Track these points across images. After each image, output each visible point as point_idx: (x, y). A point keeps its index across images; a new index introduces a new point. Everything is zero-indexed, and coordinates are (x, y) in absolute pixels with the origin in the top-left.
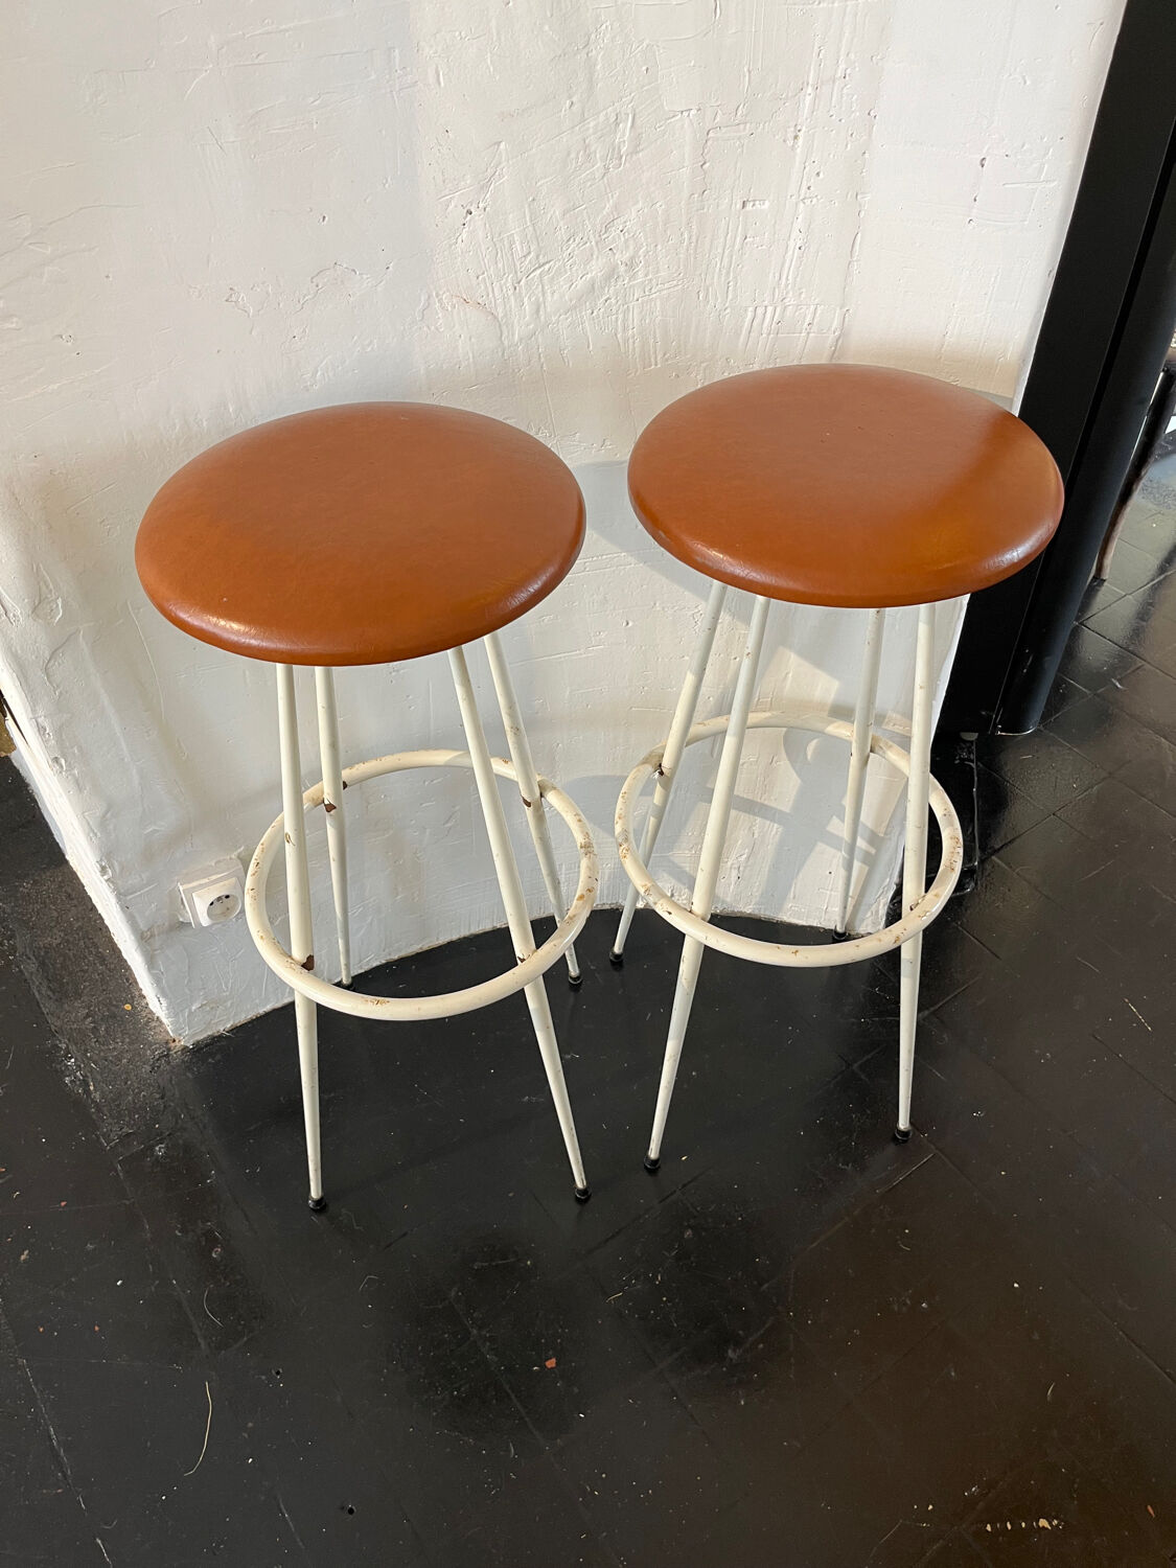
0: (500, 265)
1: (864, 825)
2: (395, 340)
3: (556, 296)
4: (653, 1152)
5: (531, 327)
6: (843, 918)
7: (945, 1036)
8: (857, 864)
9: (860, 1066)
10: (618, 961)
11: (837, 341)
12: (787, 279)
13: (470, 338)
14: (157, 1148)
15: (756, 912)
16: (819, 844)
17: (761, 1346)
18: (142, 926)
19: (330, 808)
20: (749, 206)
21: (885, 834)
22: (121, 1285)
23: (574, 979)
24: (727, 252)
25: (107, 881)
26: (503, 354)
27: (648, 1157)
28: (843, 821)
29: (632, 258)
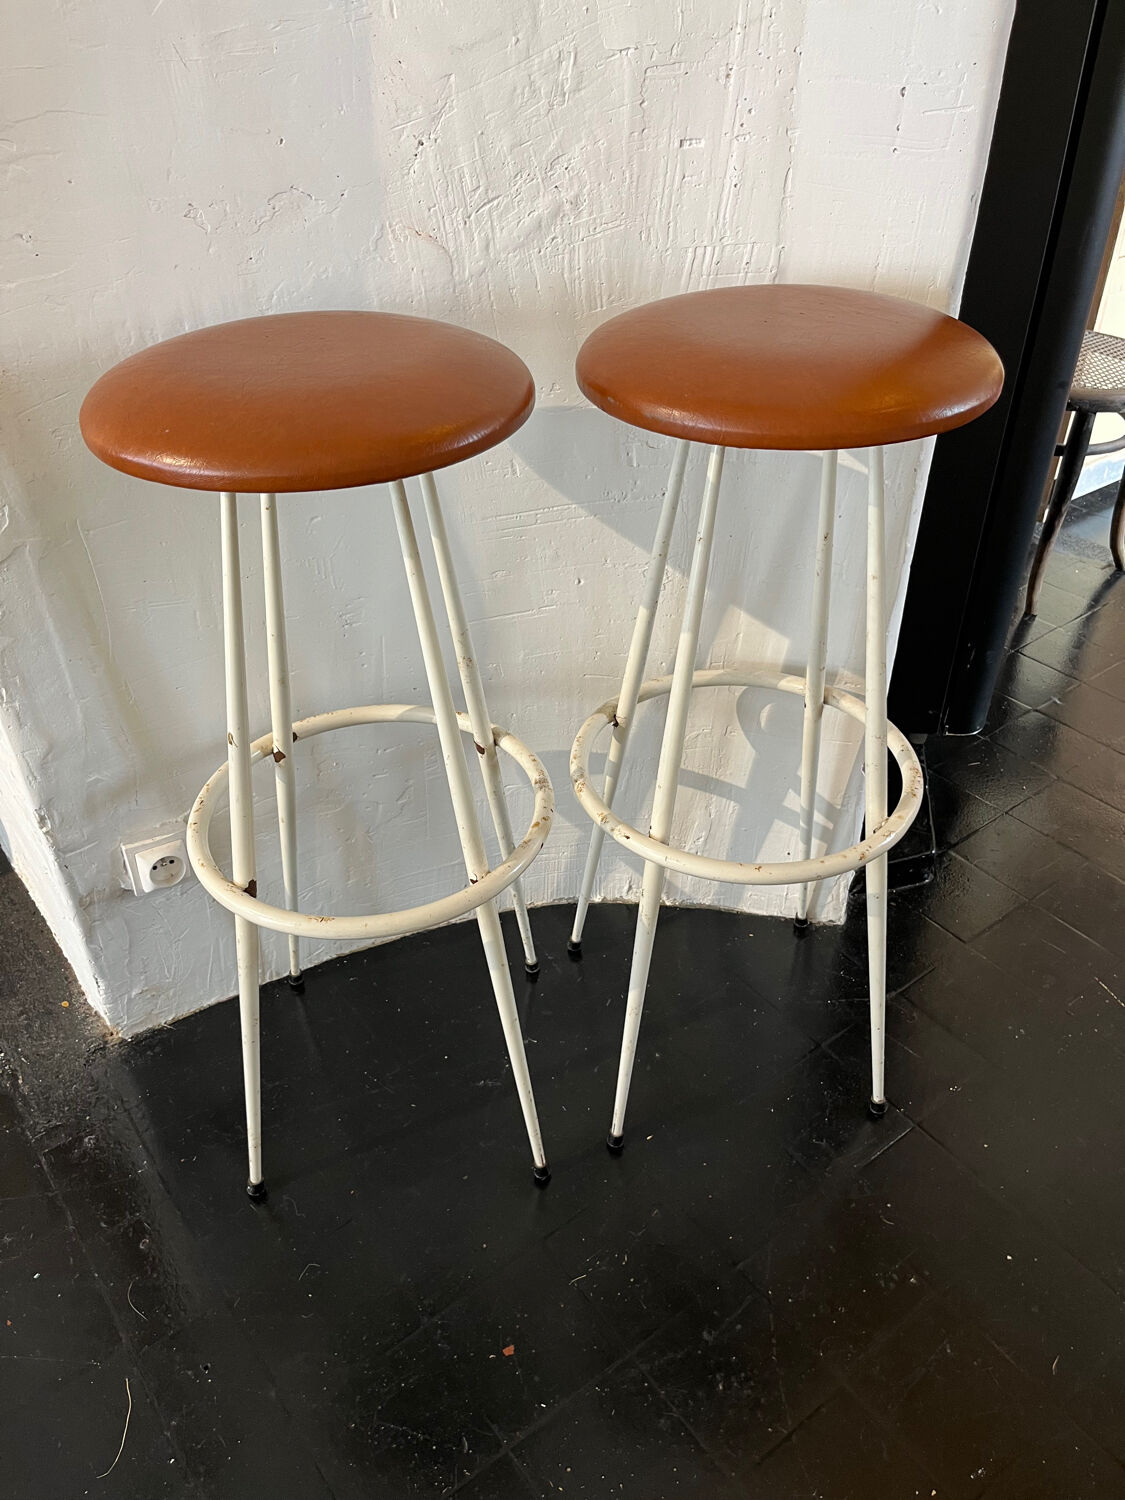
0: (451, 198)
1: (820, 796)
2: (349, 268)
3: (505, 232)
4: (617, 1130)
5: (481, 263)
6: (804, 901)
7: (915, 1015)
8: (815, 842)
9: (830, 1046)
10: (576, 952)
11: (774, 278)
12: (724, 219)
13: (422, 271)
14: (86, 1140)
15: (716, 903)
16: (776, 820)
17: (739, 1327)
18: (82, 890)
19: (279, 756)
20: (686, 144)
21: (842, 805)
22: (39, 1277)
23: (531, 967)
24: (666, 192)
25: (46, 833)
26: (454, 290)
27: (610, 1135)
28: (800, 795)
29: (577, 197)
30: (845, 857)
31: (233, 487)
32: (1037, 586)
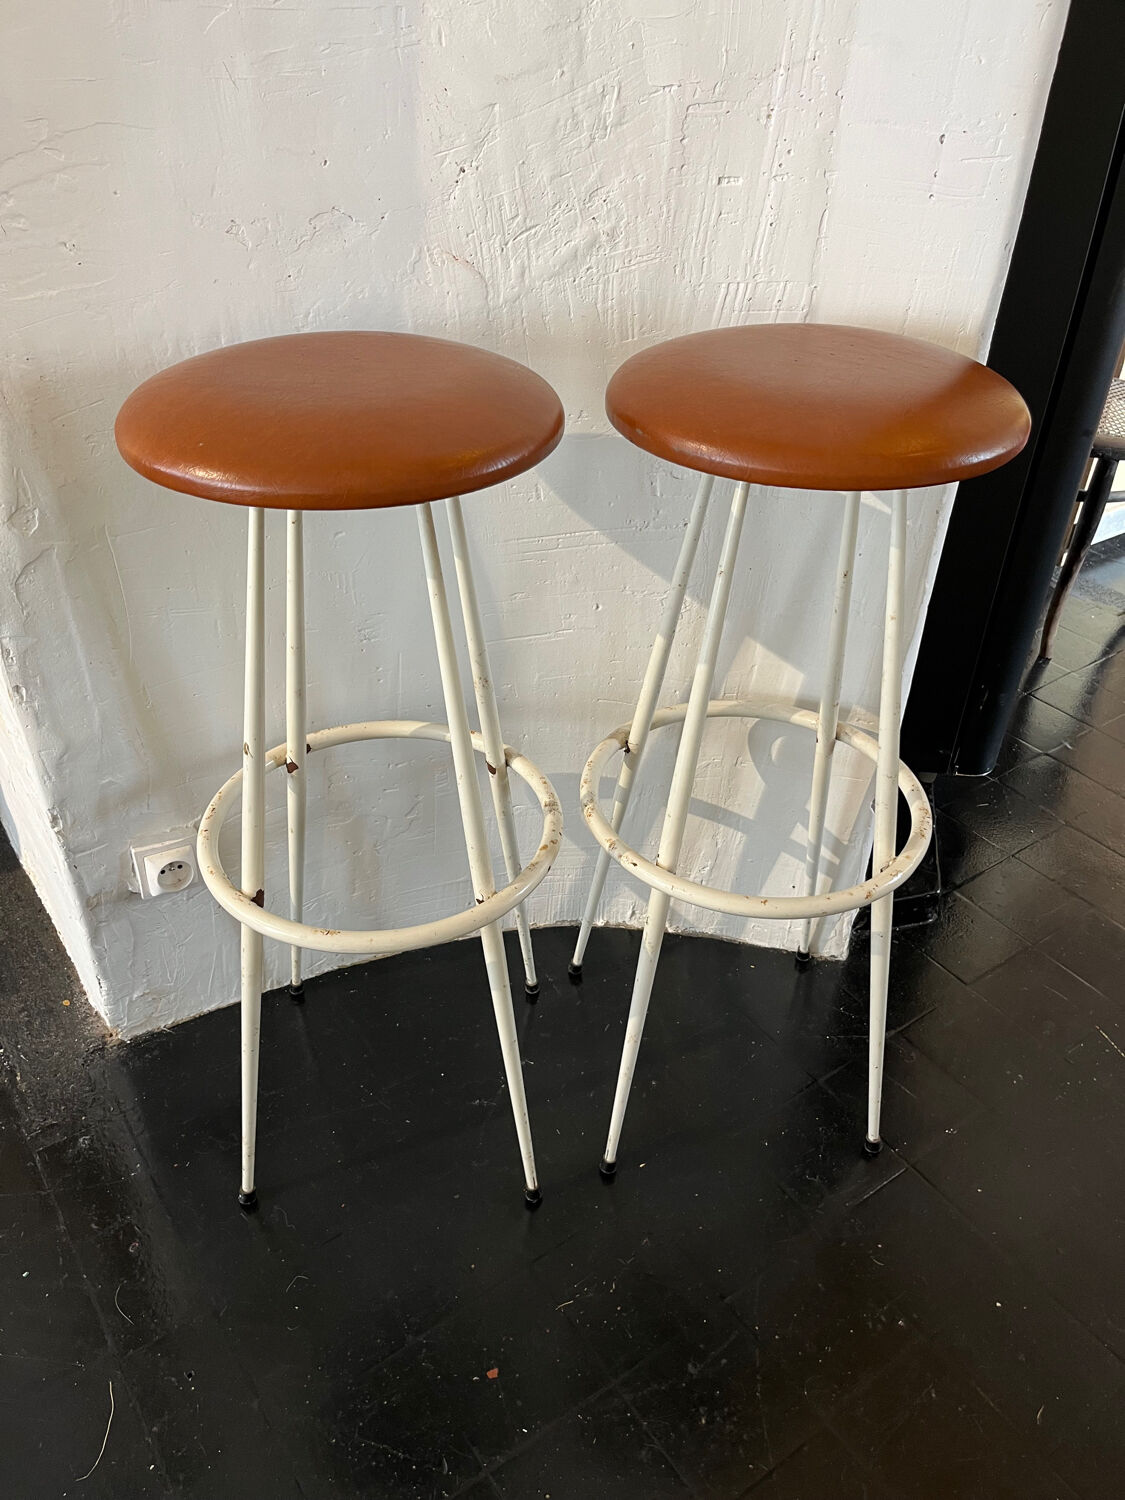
0: (489, 225)
1: (827, 831)
2: (386, 291)
3: (541, 260)
4: (610, 1156)
5: (517, 289)
6: (807, 935)
7: (913, 1054)
8: (820, 877)
9: (827, 1081)
10: (576, 975)
11: (805, 317)
12: (759, 256)
13: (457, 296)
14: (81, 1140)
15: (718, 932)
16: (783, 854)
17: (724, 1361)
18: (90, 891)
19: (292, 767)
20: (724, 182)
21: (850, 841)
22: (27, 1276)
23: (532, 988)
24: (702, 228)
25: (58, 833)
26: (488, 317)
27: (603, 1161)
28: (807, 829)
29: (614, 229)
30: (852, 894)
31: (262, 502)
32: (1052, 630)
